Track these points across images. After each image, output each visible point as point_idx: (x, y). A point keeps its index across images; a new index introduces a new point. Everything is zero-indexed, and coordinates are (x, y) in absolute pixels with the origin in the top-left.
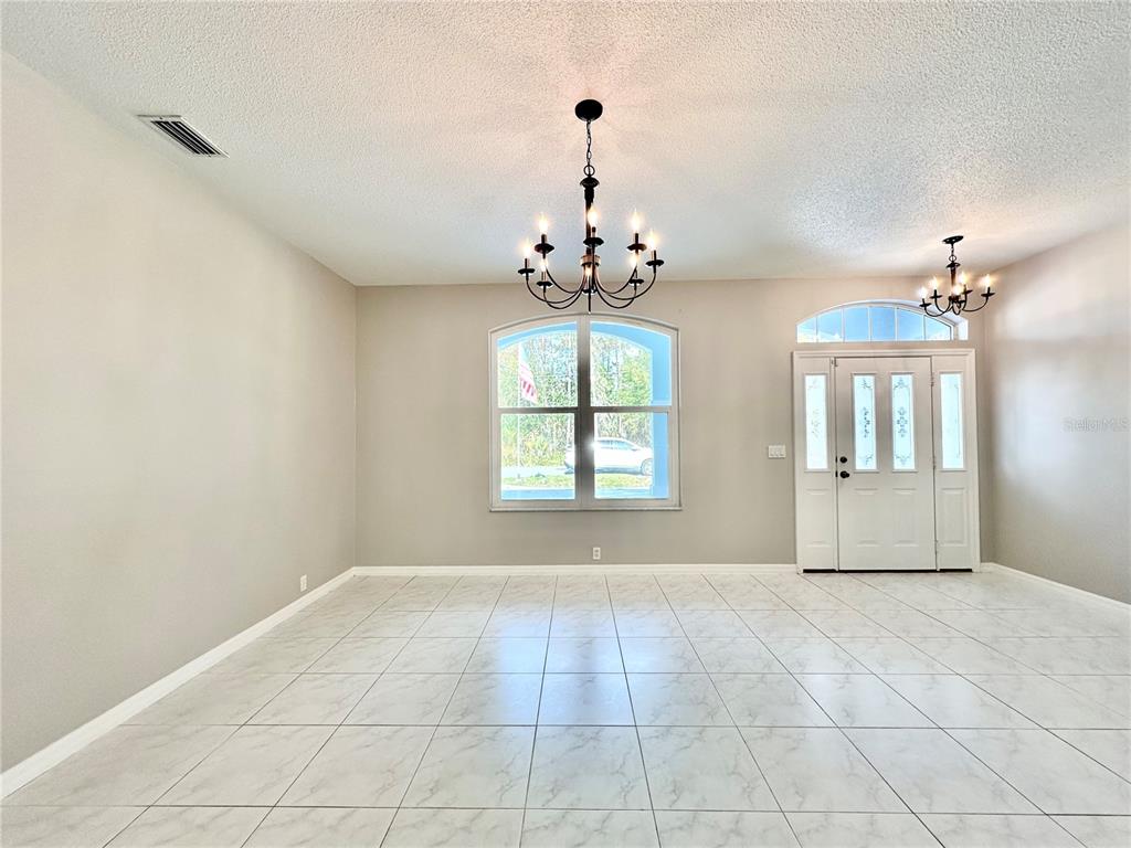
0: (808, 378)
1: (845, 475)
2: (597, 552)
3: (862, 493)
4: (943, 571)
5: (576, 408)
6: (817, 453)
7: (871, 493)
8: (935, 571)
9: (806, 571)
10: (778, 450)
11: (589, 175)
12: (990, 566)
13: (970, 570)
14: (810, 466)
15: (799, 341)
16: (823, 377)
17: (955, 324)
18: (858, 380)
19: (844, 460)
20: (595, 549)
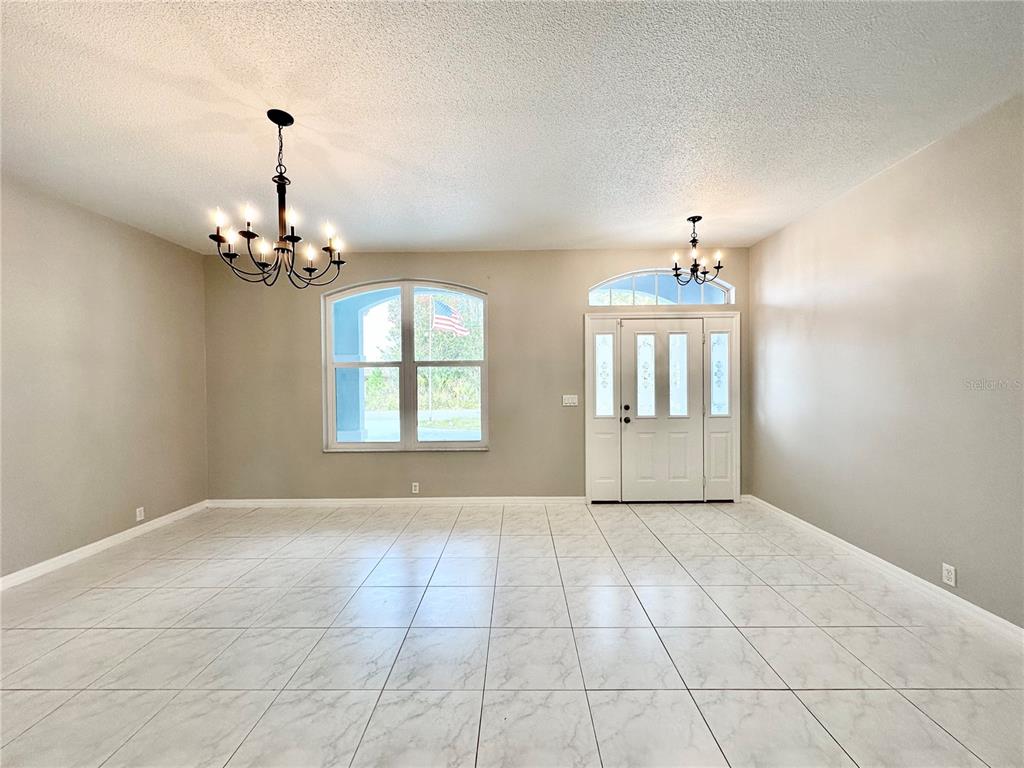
0: (598, 337)
1: (627, 420)
2: (416, 487)
3: (642, 436)
4: (709, 502)
5: (400, 363)
6: (604, 403)
7: (650, 436)
8: (702, 502)
9: (594, 502)
10: (570, 399)
11: (281, 173)
12: (749, 498)
13: (731, 501)
14: (600, 412)
15: (591, 304)
16: (611, 336)
17: (728, 290)
18: (641, 339)
19: (627, 408)
20: (414, 484)
